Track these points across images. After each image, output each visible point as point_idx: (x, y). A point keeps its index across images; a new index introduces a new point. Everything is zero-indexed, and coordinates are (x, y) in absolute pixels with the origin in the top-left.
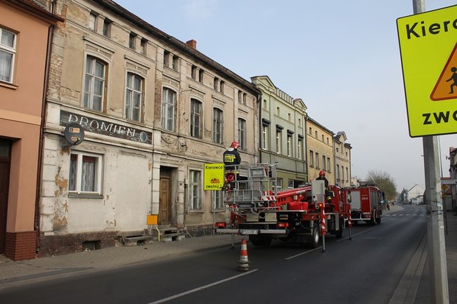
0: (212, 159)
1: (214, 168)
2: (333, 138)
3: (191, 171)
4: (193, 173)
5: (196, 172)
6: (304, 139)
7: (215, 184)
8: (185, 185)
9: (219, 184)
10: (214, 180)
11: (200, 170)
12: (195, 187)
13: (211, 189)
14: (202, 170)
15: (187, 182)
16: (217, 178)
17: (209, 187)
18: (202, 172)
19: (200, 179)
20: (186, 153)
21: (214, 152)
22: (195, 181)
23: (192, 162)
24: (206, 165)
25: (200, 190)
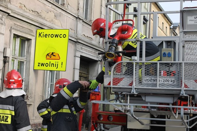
0: (48, 24)
1: (52, 36)
2: (170, 28)
3: (16, 36)
4: (18, 40)
5: (24, 40)
6: (148, 22)
7: (53, 62)
8: (5, 57)
9: (60, 62)
10: (51, 55)
11: (29, 37)
12: (21, 63)
13: (44, 68)
14: (33, 39)
15: (9, 54)
16: (56, 51)
17: (43, 65)
18: (33, 42)
19: (29, 52)
20: (9, 6)
21: (52, 15)
22: (21, 54)
23: (19, 23)
24: (40, 31)
25: (28, 69)
